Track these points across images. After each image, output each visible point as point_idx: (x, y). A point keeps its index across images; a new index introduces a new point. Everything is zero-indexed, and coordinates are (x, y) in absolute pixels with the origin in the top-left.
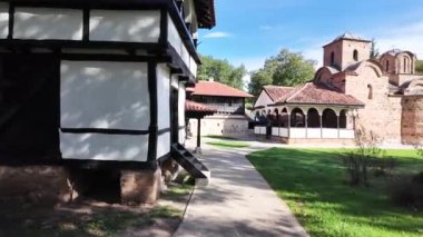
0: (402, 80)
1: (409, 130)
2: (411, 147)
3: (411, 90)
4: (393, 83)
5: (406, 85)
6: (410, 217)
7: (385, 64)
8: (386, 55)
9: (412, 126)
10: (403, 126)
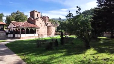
0: (47, 22)
1: (48, 33)
2: (49, 37)
3: (49, 25)
4: (45, 23)
5: (48, 24)
6: (49, 52)
7: (44, 18)
8: (44, 17)
9: (49, 32)
10: (47, 33)
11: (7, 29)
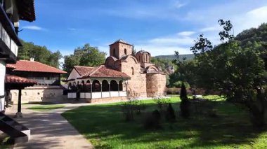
0: (146, 65)
1: (149, 90)
2: (151, 98)
3: (150, 70)
4: (142, 67)
5: (148, 68)
6: (153, 133)
7: (139, 57)
8: (139, 53)
9: (151, 87)
10: (147, 88)
11: (66, 81)
